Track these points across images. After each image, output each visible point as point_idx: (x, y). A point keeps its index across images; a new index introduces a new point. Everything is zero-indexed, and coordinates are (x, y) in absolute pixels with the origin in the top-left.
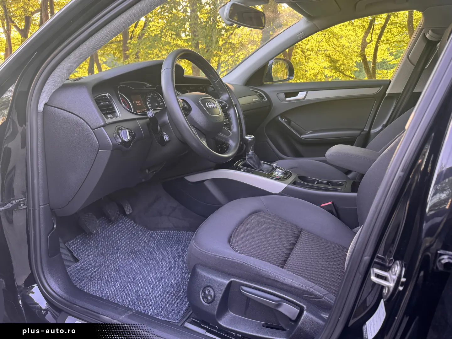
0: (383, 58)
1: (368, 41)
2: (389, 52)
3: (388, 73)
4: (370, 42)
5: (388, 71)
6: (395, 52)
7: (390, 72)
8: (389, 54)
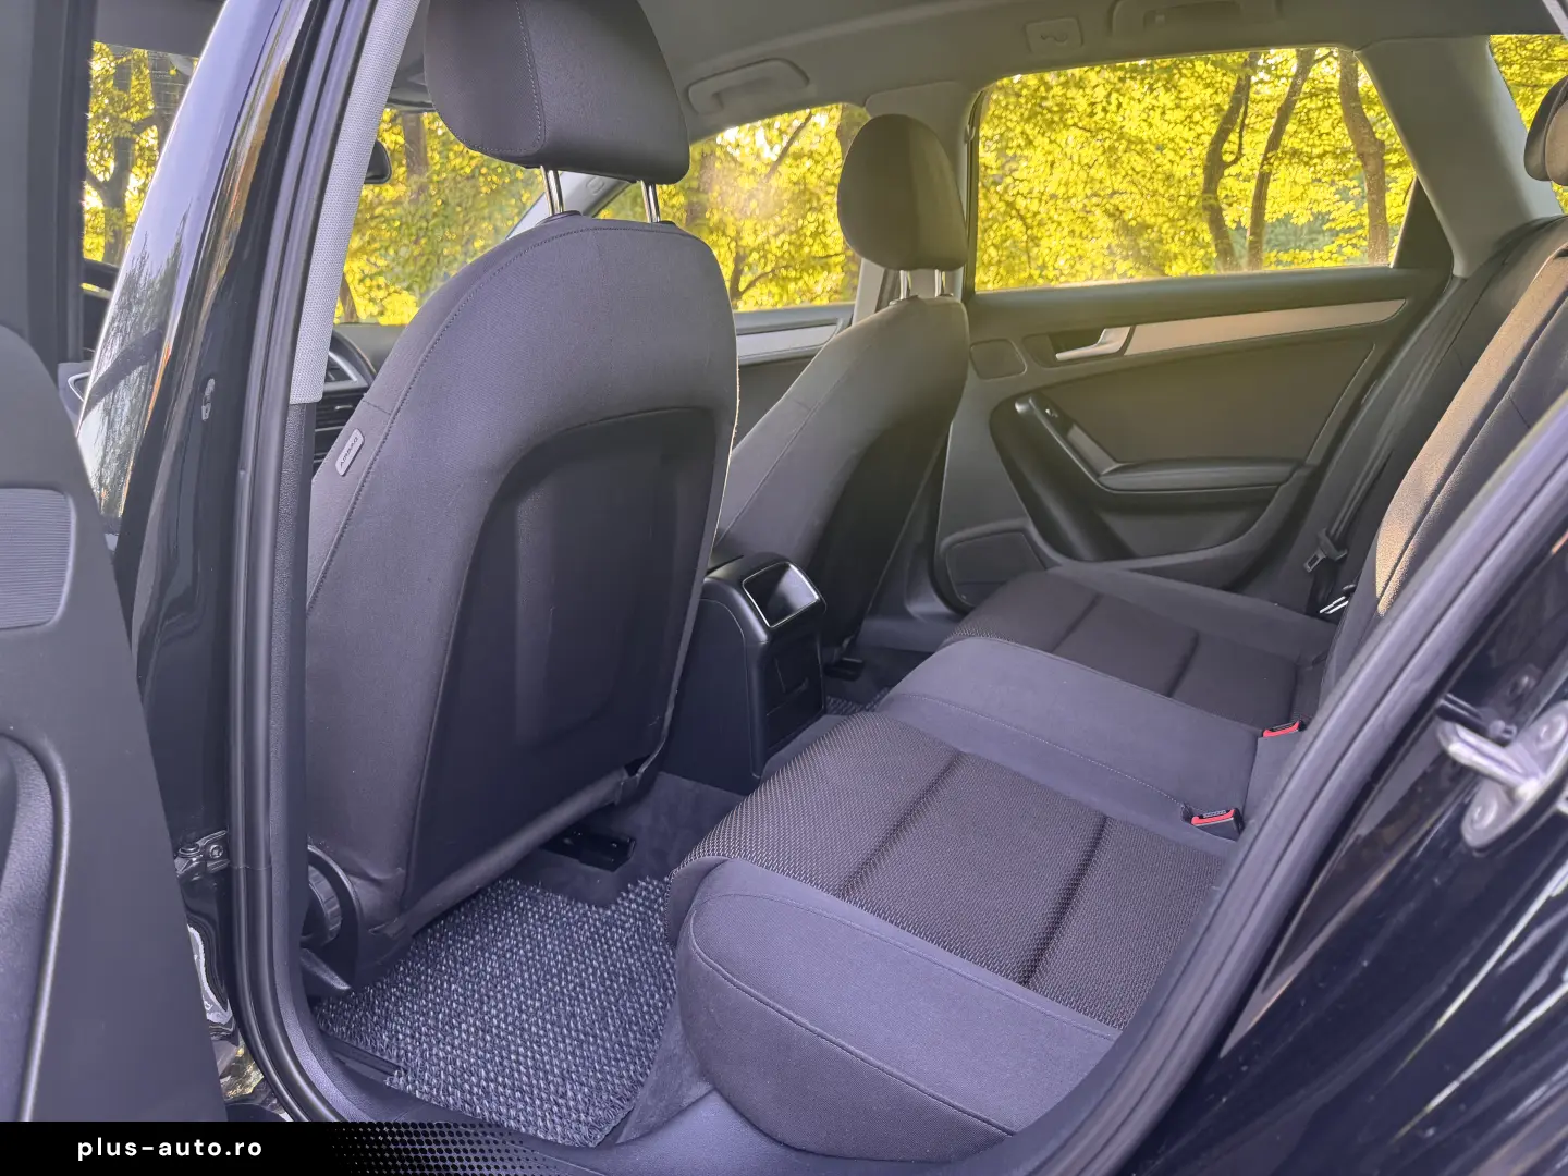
0: (1315, 211)
1: (1228, 158)
2: (1333, 189)
3: (1313, 259)
4: (1235, 162)
5: (1312, 253)
6: (1355, 187)
7: (1321, 258)
8: (1338, 197)
